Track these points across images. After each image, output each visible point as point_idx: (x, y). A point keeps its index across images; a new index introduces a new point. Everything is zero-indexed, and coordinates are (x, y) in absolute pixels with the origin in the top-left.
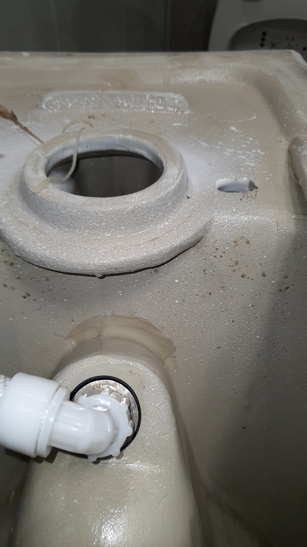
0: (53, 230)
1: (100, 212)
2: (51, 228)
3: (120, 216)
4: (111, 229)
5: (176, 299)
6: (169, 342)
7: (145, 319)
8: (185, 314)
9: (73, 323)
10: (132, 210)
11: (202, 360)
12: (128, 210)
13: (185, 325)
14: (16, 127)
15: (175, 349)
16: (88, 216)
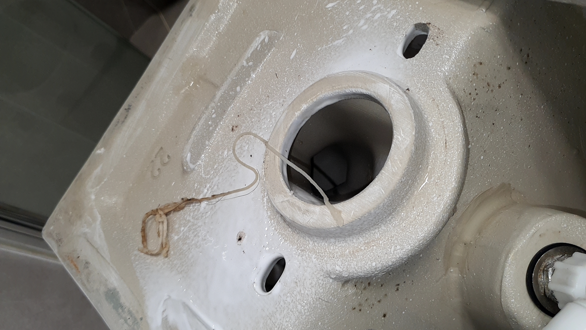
0: (380, 229)
1: (402, 178)
2: (377, 230)
3: (414, 162)
4: (416, 177)
5: (480, 157)
6: (503, 185)
7: (476, 195)
8: (493, 157)
9: (440, 260)
10: (415, 149)
11: (529, 167)
12: (414, 152)
13: (500, 162)
14: (204, 204)
15: (510, 184)
16: (398, 191)
